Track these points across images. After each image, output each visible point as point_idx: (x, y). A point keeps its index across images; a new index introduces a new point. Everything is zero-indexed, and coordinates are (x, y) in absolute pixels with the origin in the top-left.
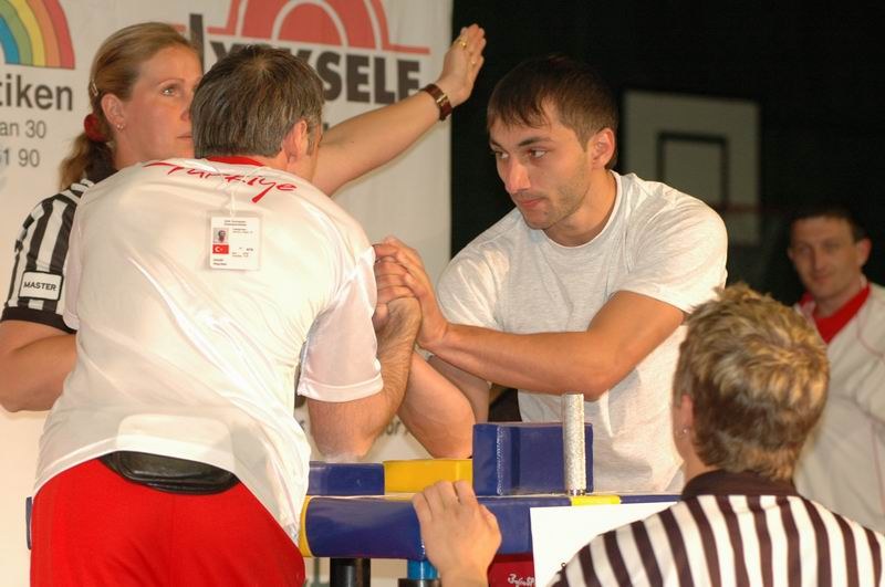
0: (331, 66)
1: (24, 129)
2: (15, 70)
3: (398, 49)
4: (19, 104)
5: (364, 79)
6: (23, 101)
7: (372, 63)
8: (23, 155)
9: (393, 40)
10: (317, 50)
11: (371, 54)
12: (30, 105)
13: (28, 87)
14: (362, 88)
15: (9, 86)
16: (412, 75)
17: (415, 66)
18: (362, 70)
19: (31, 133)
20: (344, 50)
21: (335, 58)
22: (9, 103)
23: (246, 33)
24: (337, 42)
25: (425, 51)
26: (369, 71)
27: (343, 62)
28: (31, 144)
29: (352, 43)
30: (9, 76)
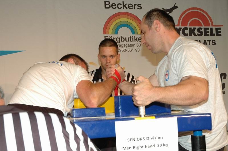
0: (200, 30)
1: (136, 45)
2: (134, 35)
3: (215, 26)
4: (135, 41)
5: (208, 32)
6: (136, 40)
7: (209, 29)
8: (136, 50)
9: (214, 25)
10: (197, 27)
11: (209, 27)
12: (137, 41)
13: (137, 38)
14: (207, 33)
15: (133, 38)
16: (219, 30)
17: (220, 29)
18: (207, 30)
19: (138, 46)
20: (203, 27)
21: (201, 29)
22: (133, 41)
23: (182, 25)
24: (202, 26)
25: (222, 26)
26: (209, 30)
27: (203, 29)
28: (137, 48)
29: (204, 26)
30: (133, 36)
